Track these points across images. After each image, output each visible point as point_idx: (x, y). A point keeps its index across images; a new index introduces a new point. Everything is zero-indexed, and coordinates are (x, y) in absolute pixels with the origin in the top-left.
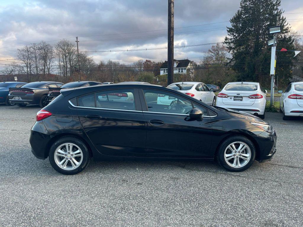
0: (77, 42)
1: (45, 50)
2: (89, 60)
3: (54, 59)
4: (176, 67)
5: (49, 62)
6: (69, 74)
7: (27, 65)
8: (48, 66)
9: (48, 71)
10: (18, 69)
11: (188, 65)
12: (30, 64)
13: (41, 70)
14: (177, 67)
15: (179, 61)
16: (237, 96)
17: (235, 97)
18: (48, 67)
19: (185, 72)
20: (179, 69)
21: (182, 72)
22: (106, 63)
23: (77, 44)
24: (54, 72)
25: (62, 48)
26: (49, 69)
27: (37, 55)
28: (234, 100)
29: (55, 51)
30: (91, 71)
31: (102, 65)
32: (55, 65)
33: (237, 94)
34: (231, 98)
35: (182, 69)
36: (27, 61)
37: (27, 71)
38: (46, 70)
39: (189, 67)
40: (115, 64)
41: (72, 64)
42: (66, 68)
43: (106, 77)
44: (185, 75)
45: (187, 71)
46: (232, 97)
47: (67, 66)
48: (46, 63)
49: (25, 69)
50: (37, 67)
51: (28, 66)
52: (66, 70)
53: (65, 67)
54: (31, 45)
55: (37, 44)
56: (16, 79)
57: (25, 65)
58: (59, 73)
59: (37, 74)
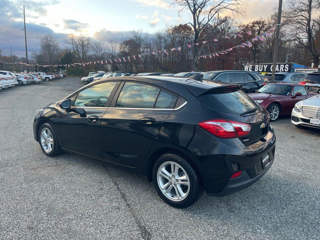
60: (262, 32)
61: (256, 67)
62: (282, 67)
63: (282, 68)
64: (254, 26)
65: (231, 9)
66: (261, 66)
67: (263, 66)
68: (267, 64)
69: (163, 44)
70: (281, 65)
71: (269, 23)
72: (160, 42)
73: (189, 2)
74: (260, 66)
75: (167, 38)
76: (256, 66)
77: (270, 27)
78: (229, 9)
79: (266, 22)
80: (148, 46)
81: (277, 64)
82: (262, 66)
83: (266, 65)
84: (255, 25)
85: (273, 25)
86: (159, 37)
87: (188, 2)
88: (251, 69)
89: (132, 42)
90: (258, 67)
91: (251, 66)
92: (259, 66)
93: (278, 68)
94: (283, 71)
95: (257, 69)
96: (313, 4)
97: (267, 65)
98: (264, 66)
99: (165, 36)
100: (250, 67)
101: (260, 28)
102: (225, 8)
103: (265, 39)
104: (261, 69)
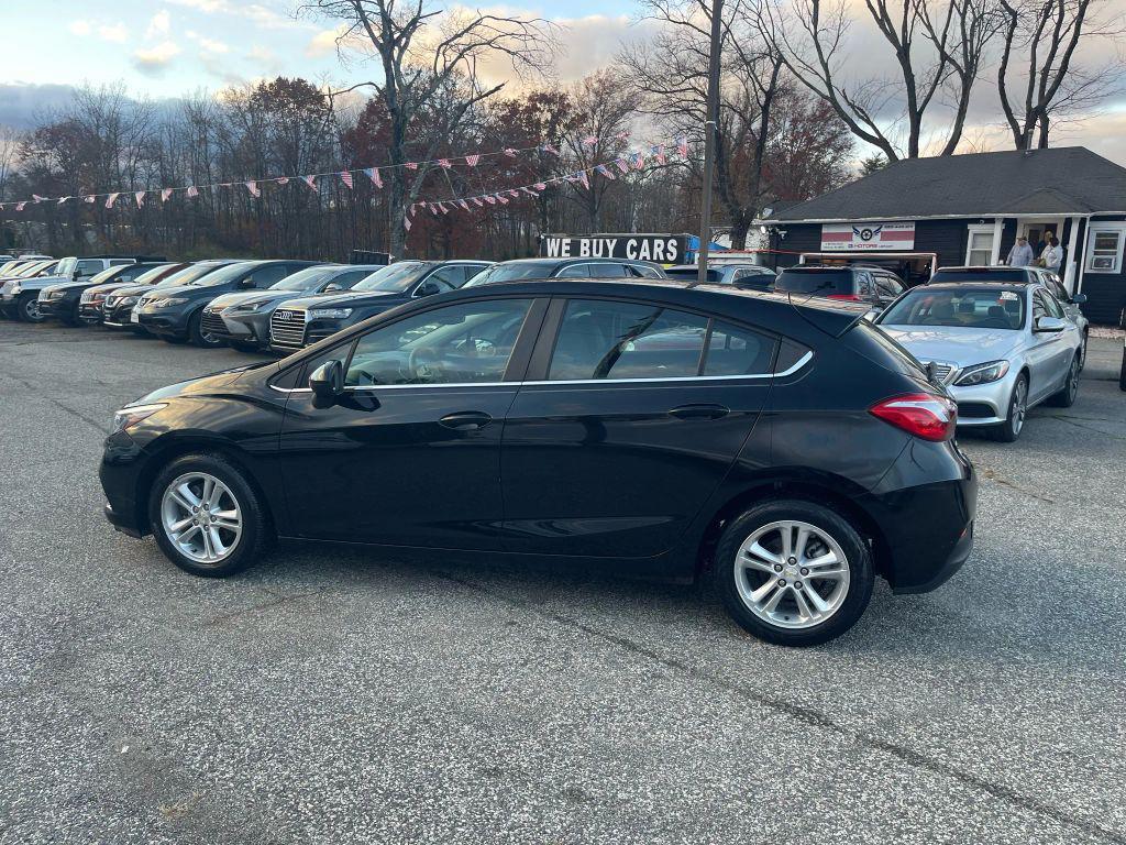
60: (560, 129)
61: (582, 245)
62: (659, 246)
63: (658, 251)
64: (536, 109)
65: (509, 52)
66: (598, 243)
67: (605, 243)
68: (614, 237)
69: (213, 148)
70: (657, 242)
71: (582, 104)
72: (204, 141)
73: (365, 6)
74: (595, 241)
75: (229, 125)
76: (583, 241)
77: (584, 117)
78: (500, 48)
79: (572, 99)
80: (152, 150)
81: (646, 237)
82: (601, 241)
83: (611, 238)
84: (539, 105)
85: (594, 112)
86: (198, 118)
87: (358, 8)
88: (567, 252)
89: (78, 129)
90: (588, 245)
91: (568, 241)
92: (591, 243)
93: (648, 249)
94: (662, 258)
95: (585, 252)
96: (725, 57)
97: (615, 241)
98: (608, 241)
99: (221, 116)
100: (564, 245)
101: (553, 116)
102: (489, 43)
103: (573, 153)
104: (598, 252)
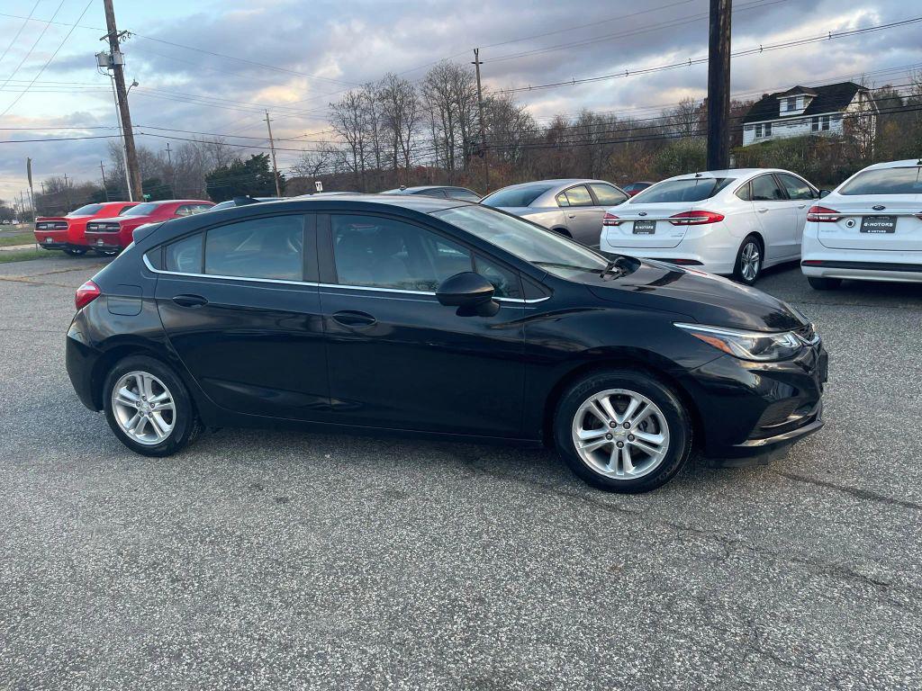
0: (477, 63)
1: (395, 98)
2: (518, 117)
3: (419, 124)
4: (802, 112)
5: (407, 133)
6: (458, 164)
7: (354, 147)
8: (405, 145)
9: (407, 158)
10: (333, 158)
11: (848, 103)
12: (360, 142)
13: (388, 158)
14: (807, 112)
15: (815, 90)
16: (876, 216)
17: (865, 218)
18: (406, 148)
19: (836, 127)
20: (815, 120)
21: (826, 127)
22: (572, 120)
23: (478, 71)
24: (422, 161)
25: (438, 89)
26: (407, 153)
27: (377, 115)
28: (863, 230)
29: (421, 99)
30: (524, 149)
31: (558, 129)
32: (424, 142)
33: (874, 208)
34: (850, 224)
35: (826, 119)
36: (353, 135)
37: (355, 163)
38: (400, 157)
39: (853, 108)
40: (601, 122)
41: (470, 132)
42: (452, 148)
43: (571, 165)
44: (835, 138)
45: (844, 123)
46: (856, 219)
47: (453, 140)
48: (401, 137)
49: (350, 157)
50: (377, 151)
51: (357, 148)
52: (452, 153)
53: (448, 144)
54: (361, 90)
55: (375, 85)
56: (319, 188)
57: (349, 146)
58: (432, 162)
59: (379, 170)
